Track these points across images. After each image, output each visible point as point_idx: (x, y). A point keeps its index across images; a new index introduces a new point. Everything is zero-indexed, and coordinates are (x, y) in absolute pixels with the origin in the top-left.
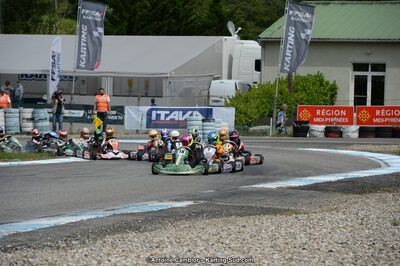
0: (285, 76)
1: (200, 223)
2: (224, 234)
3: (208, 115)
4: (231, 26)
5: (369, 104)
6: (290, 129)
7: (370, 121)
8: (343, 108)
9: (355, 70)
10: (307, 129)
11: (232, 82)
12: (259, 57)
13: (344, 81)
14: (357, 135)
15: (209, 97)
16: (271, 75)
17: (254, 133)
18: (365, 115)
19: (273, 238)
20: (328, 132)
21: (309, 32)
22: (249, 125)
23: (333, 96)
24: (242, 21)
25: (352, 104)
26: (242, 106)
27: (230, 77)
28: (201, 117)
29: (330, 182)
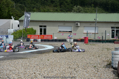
0: (25, 28)
1: (5, 61)
2: (11, 63)
3: (7, 37)
4: (12, 17)
5: (43, 34)
6: (26, 40)
7: (43, 38)
8: (37, 35)
9: (40, 27)
10: (30, 40)
11: (13, 29)
12: (19, 24)
13: (37, 29)
14: (40, 41)
15: (7, 33)
16: (22, 28)
17: (18, 41)
18: (42, 37)
19: (22, 64)
20: (34, 40)
21: (29, 19)
22: (17, 39)
23: (35, 33)
24: (15, 16)
25: (39, 34)
26: (15, 35)
27: (12, 28)
28: (6, 37)
29: (35, 52)
